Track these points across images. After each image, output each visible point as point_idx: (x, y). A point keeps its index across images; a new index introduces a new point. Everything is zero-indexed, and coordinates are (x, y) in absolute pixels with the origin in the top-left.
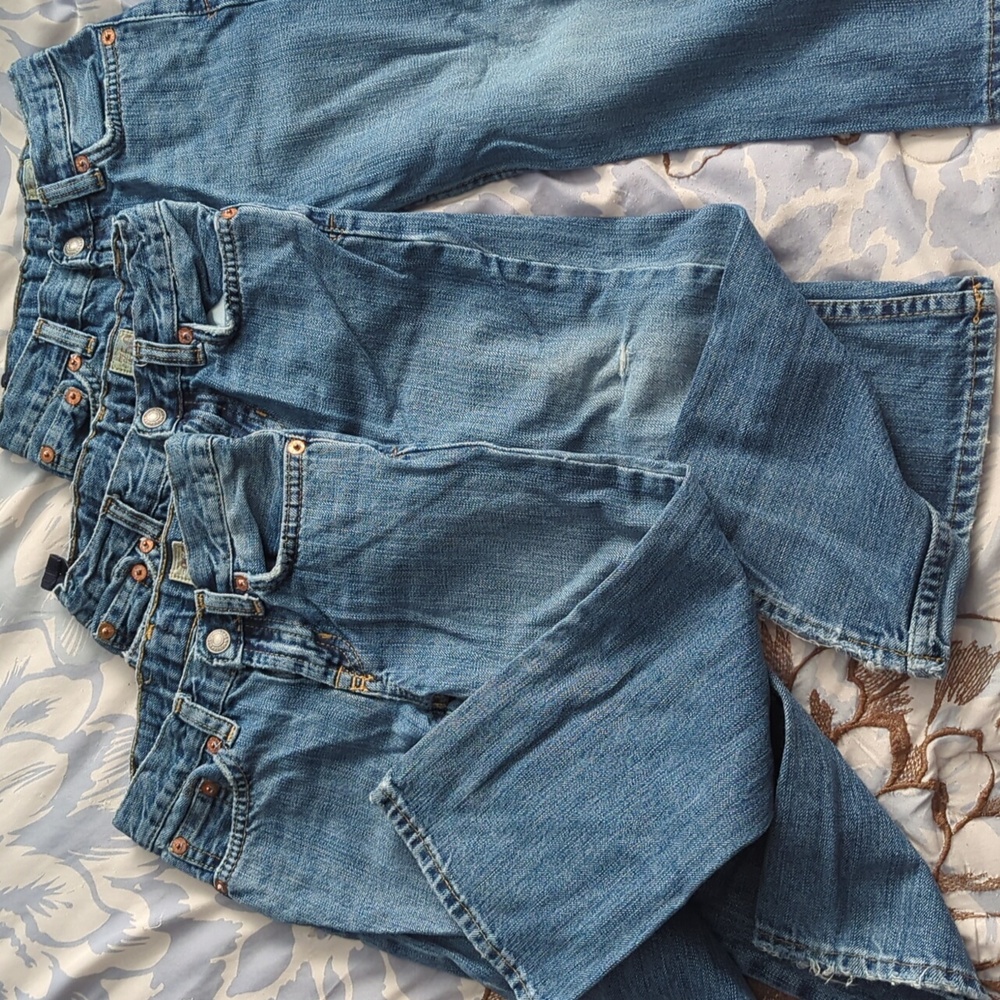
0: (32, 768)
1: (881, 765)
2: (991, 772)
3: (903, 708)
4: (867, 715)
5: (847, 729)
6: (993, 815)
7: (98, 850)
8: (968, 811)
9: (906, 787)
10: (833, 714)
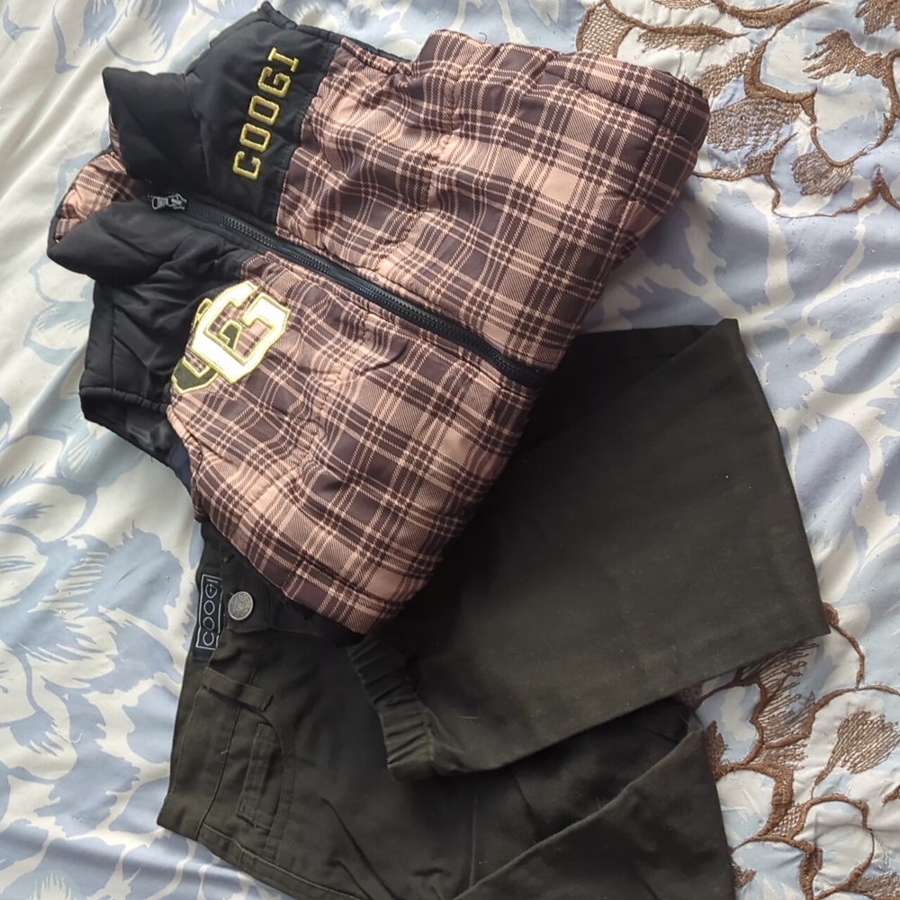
0: (13, 559)
1: (759, 812)
2: (871, 851)
3: (795, 764)
4: (758, 761)
5: (734, 769)
6: (861, 892)
7: (43, 650)
8: (838, 883)
9: (777, 840)
10: (725, 749)
